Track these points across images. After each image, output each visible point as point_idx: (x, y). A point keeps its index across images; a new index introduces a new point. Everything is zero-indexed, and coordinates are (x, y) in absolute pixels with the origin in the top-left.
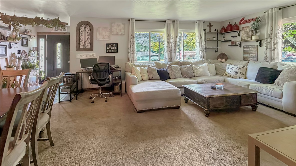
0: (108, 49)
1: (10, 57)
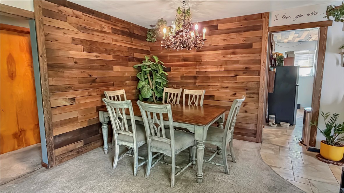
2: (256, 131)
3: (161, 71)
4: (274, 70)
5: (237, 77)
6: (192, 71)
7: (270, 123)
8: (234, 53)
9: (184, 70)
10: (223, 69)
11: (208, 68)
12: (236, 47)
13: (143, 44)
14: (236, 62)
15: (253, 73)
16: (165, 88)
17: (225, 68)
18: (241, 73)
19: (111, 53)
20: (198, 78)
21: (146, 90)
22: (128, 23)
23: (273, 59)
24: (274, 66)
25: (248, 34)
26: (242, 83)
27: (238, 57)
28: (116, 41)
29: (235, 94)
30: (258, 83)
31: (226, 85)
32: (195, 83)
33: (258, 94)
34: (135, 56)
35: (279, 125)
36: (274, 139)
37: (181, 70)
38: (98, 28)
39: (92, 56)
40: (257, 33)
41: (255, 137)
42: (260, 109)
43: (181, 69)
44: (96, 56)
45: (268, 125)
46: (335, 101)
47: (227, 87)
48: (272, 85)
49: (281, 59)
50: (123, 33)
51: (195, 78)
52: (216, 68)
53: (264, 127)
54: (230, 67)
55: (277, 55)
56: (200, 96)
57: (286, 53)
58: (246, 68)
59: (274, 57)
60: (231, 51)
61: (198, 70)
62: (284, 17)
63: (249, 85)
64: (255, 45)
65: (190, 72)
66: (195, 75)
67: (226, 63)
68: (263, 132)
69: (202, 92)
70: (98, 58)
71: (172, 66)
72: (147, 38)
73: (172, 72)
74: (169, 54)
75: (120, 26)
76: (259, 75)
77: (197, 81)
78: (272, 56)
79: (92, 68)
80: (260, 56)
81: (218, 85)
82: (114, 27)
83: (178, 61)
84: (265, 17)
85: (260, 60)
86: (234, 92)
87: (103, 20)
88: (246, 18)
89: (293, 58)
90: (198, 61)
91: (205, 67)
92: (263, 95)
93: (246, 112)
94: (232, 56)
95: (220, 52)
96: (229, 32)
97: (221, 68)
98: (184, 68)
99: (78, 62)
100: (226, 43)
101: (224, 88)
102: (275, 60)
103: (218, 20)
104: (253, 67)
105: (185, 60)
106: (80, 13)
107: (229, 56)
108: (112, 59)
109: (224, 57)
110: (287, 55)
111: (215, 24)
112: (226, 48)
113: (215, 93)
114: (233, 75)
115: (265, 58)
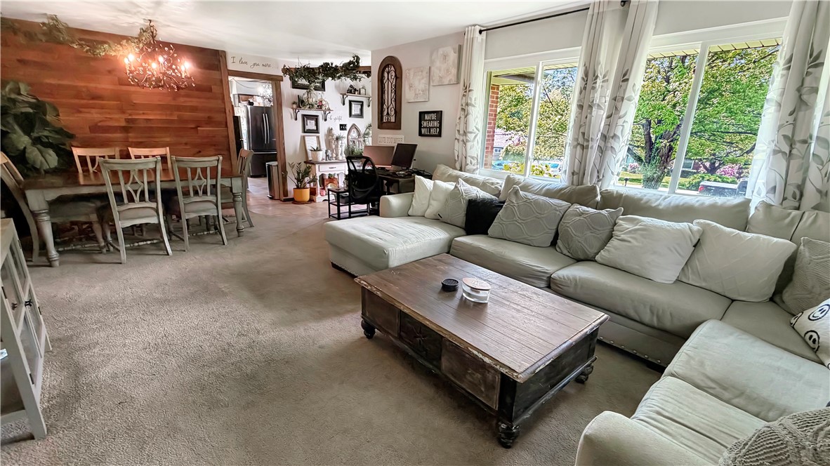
0: (424, 127)
1: (326, 135)
5: (199, 128)
6: (118, 118)
9: (96, 115)
10: (176, 118)
11: (147, 115)
14: (194, 109)
15: (218, 124)
17: (178, 115)
18: (203, 124)
20: (131, 131)
26: (206, 137)
29: (200, 152)
30: (226, 137)
31: (184, 140)
32: (127, 138)
37: (88, 115)
47: (186, 143)
51: (126, 129)
52: (162, 114)
54: (187, 115)
58: (209, 118)
61: (129, 117)
62: (241, 62)
63: (216, 139)
64: (215, 89)
65: (112, 120)
66: (123, 124)
67: (179, 108)
69: (165, 151)
76: (226, 127)
80: (223, 103)
81: (171, 140)
83: (80, 98)
84: (222, 57)
85: (225, 108)
90: (126, 103)
91: (140, 112)
92: (235, 152)
94: (185, 99)
97: (171, 115)
101: (181, 144)
104: (217, 117)
107: (182, 99)
109: (173, 99)
114: (193, 126)
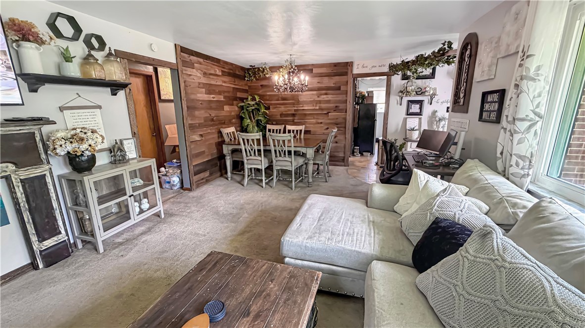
0: (486, 111)
1: (429, 117)
2: (344, 157)
3: (263, 110)
4: (358, 107)
5: (329, 114)
6: (291, 109)
7: (355, 154)
8: (326, 94)
9: (283, 109)
10: (318, 108)
11: (305, 106)
12: (328, 89)
13: (242, 83)
14: (328, 102)
15: (341, 111)
16: (268, 125)
17: (319, 106)
18: (332, 111)
19: (222, 94)
20: (296, 116)
21: (251, 127)
22: (232, 64)
23: (356, 97)
24: (357, 104)
25: (337, 78)
26: (333, 119)
27: (330, 97)
28: (225, 82)
29: (328, 128)
30: (345, 119)
31: (320, 121)
32: (294, 120)
33: (345, 128)
34: (238, 96)
35: (362, 155)
36: (358, 164)
37: (280, 109)
38: (212, 72)
39: (211, 97)
40: (344, 78)
41: (344, 162)
42: (347, 140)
43: (280, 107)
44: (213, 98)
45: (354, 155)
46: (397, 130)
47: (321, 123)
48: (357, 120)
49: (363, 97)
50: (229, 74)
51: (294, 115)
52: (311, 106)
53: (350, 157)
54: (323, 106)
55: (361, 93)
56: (301, 131)
57: (367, 92)
58: (336, 107)
59: (358, 95)
60: (324, 92)
61: (296, 108)
62: (363, 67)
63: (339, 121)
64: (343, 88)
65: (289, 110)
66: (293, 112)
67: (320, 102)
68: (349, 160)
69: (302, 128)
70: (214, 99)
71: (271, 104)
72: (246, 77)
73: (271, 110)
74: (268, 94)
75: (227, 68)
76: (346, 112)
77: (295, 118)
78: (356, 95)
79: (211, 108)
80: (347, 96)
81: (314, 121)
82: (223, 70)
83: (278, 100)
84: (349, 66)
85: (347, 100)
86: (327, 127)
87: (215, 64)
88: (336, 65)
89: (372, 97)
90: (296, 101)
91: (302, 106)
92: (349, 129)
93: (336, 142)
94: (325, 96)
95: (315, 92)
96: (321, 75)
97: (316, 106)
98: (282, 106)
99: (203, 103)
100: (319, 85)
101: (318, 123)
102: (359, 97)
103: (313, 65)
104: (342, 106)
105: (284, 99)
106: (201, 60)
107: (323, 96)
108: (223, 99)
109: (318, 97)
110: (368, 94)
111: (310, 68)
112: (319, 89)
113: (312, 128)
114: (326, 112)
115: (350, 98)
